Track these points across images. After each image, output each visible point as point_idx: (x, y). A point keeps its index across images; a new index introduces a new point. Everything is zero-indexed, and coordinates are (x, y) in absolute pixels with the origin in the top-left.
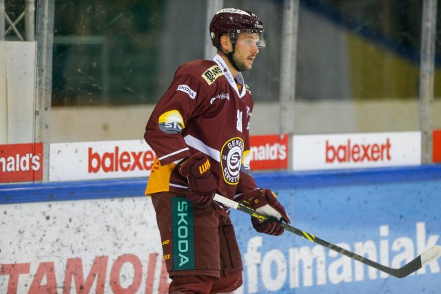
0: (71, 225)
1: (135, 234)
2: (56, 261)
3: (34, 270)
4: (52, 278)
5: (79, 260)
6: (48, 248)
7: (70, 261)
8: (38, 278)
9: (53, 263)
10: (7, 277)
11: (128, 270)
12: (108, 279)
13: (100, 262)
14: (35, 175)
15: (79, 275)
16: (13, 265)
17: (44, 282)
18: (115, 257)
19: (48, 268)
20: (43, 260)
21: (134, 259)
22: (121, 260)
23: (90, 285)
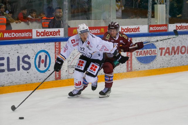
0: (173, 40)
1: (185, 42)
2: (170, 47)
3: (166, 49)
4: (169, 50)
5: (174, 47)
6: (168, 44)
7: (172, 47)
8: (166, 50)
9: (169, 48)
10: (161, 50)
11: (183, 49)
12: (180, 51)
13: (178, 47)
14: (166, 30)
15: (174, 50)
16: (162, 48)
17: (168, 51)
18: (181, 46)
19: (168, 48)
20: (168, 47)
21: (184, 47)
22: (182, 47)
23: (176, 52)
